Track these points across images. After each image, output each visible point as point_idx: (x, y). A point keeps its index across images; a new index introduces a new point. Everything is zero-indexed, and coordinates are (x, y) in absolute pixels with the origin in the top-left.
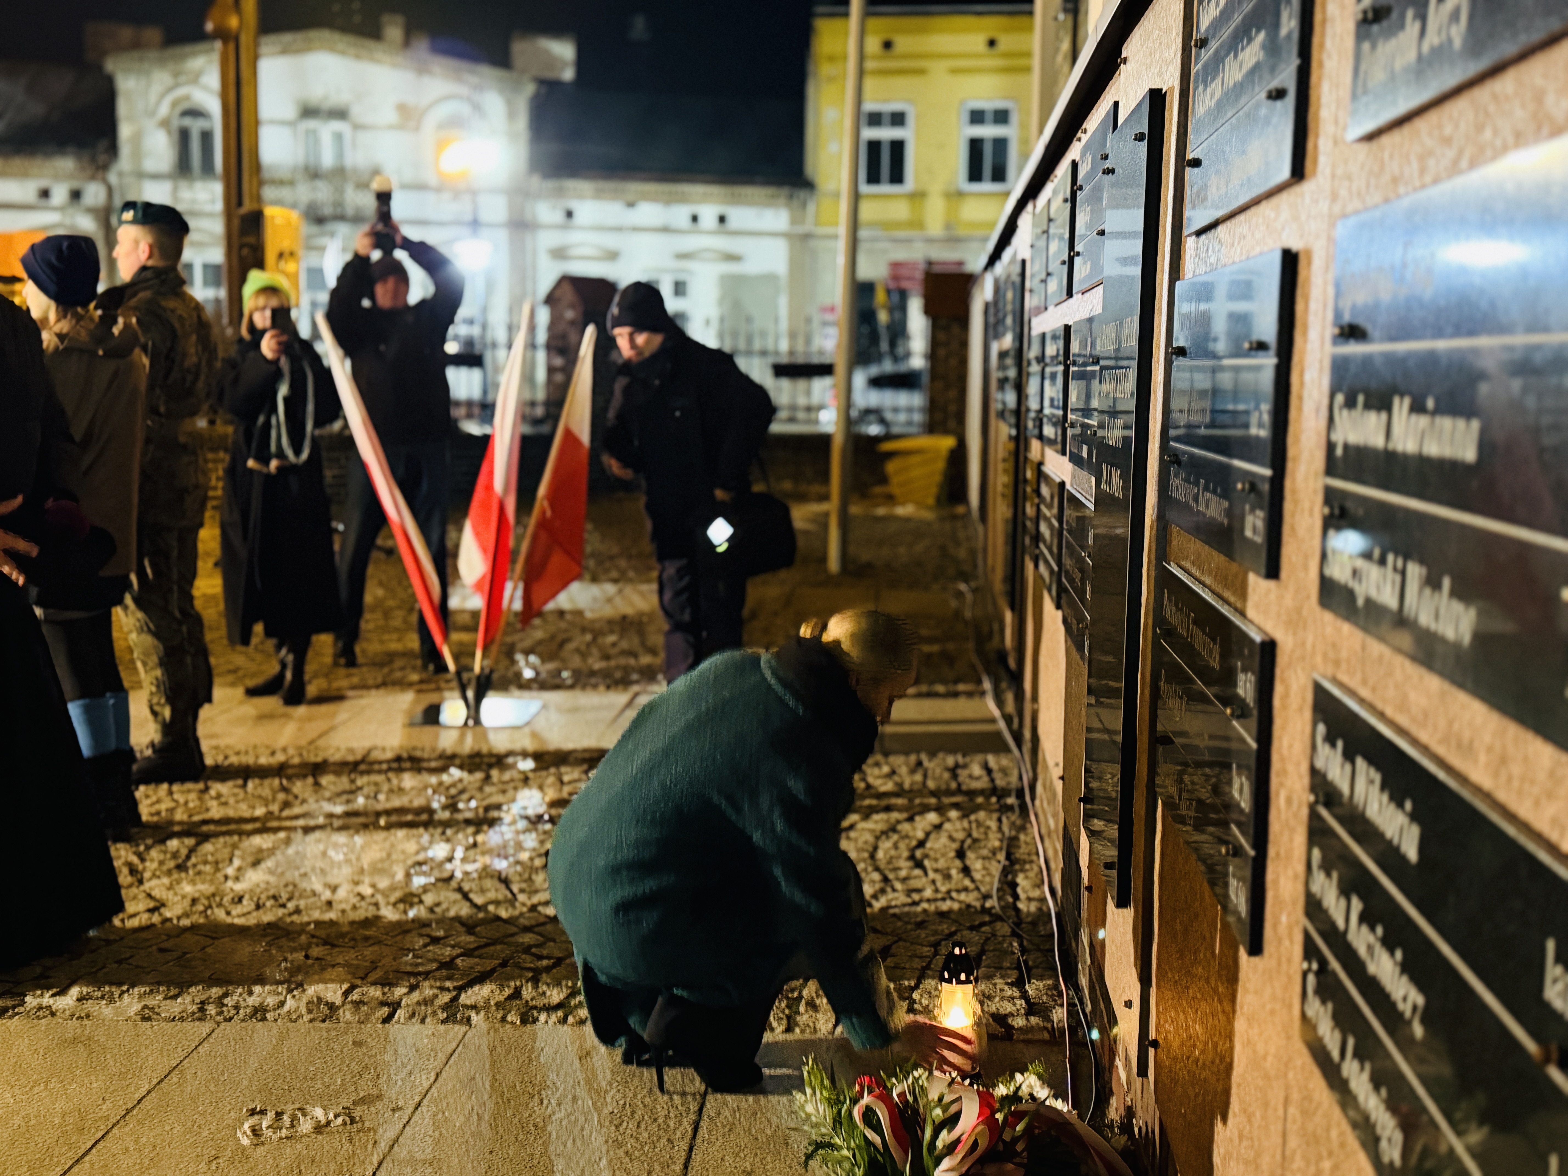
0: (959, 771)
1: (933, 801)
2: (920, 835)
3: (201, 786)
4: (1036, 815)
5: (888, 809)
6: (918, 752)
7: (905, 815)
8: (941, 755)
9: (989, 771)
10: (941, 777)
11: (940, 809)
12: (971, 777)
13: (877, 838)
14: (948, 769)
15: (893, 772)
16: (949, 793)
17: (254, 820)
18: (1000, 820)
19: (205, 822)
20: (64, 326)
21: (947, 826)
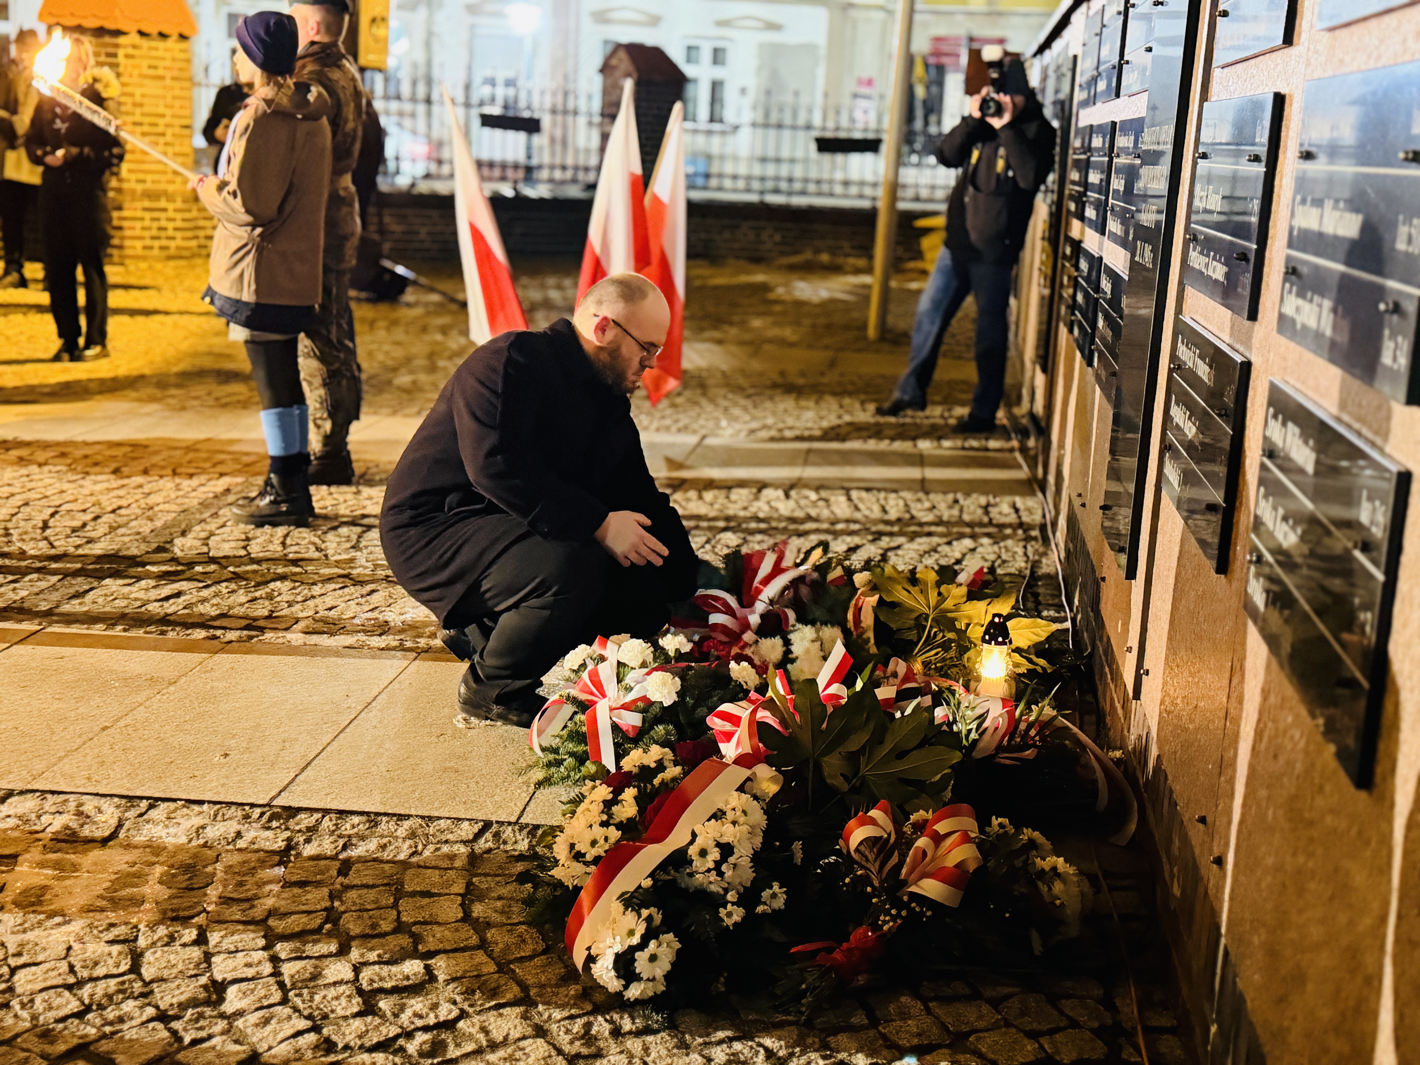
0: (990, 509)
1: (967, 530)
2: (958, 555)
4: (1056, 545)
5: (929, 534)
6: (955, 492)
7: (945, 540)
8: (975, 496)
9: (1017, 510)
10: (974, 512)
11: (974, 537)
12: (1000, 513)
13: (921, 556)
14: (981, 507)
15: (934, 507)
16: (981, 525)
18: (1025, 547)
19: (364, 516)
20: (270, 91)
21: (980, 550)
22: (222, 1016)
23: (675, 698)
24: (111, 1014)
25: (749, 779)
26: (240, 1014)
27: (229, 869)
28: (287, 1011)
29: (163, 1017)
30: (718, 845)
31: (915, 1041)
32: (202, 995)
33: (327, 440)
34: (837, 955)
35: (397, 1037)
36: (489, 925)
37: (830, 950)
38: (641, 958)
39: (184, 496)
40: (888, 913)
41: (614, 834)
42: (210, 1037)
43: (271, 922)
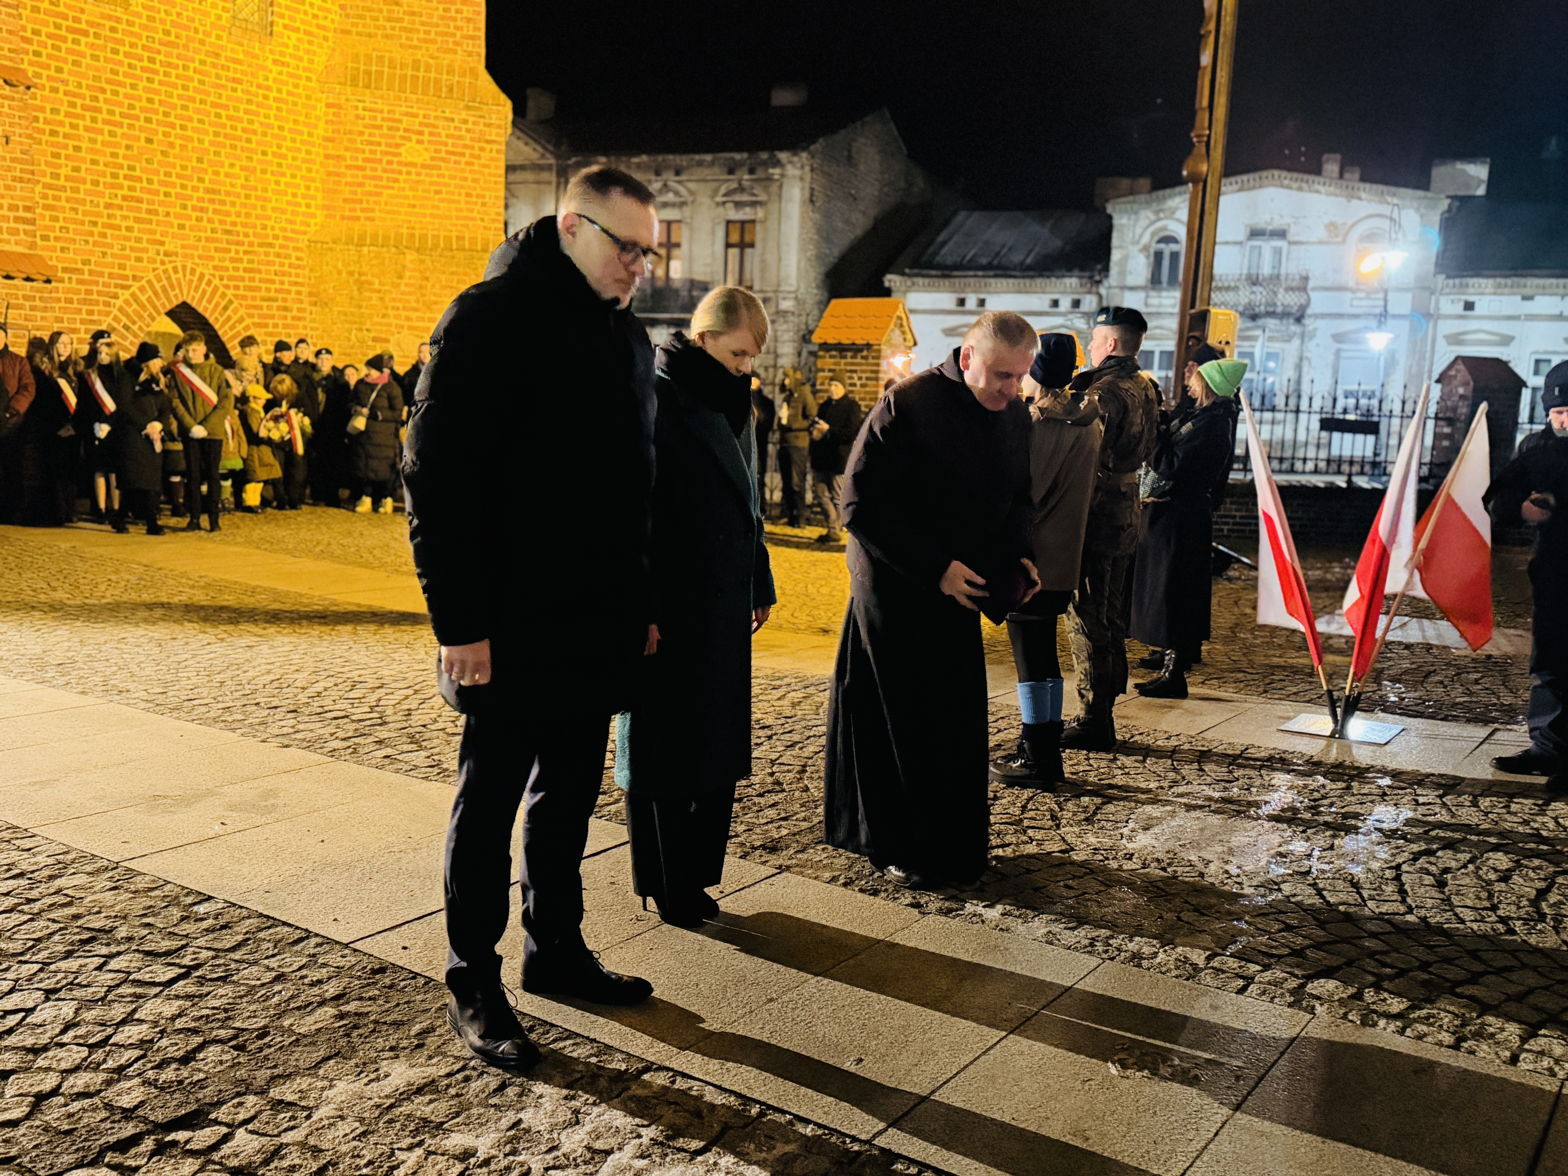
3: (1111, 756)
17: (1148, 791)
19: (1111, 786)
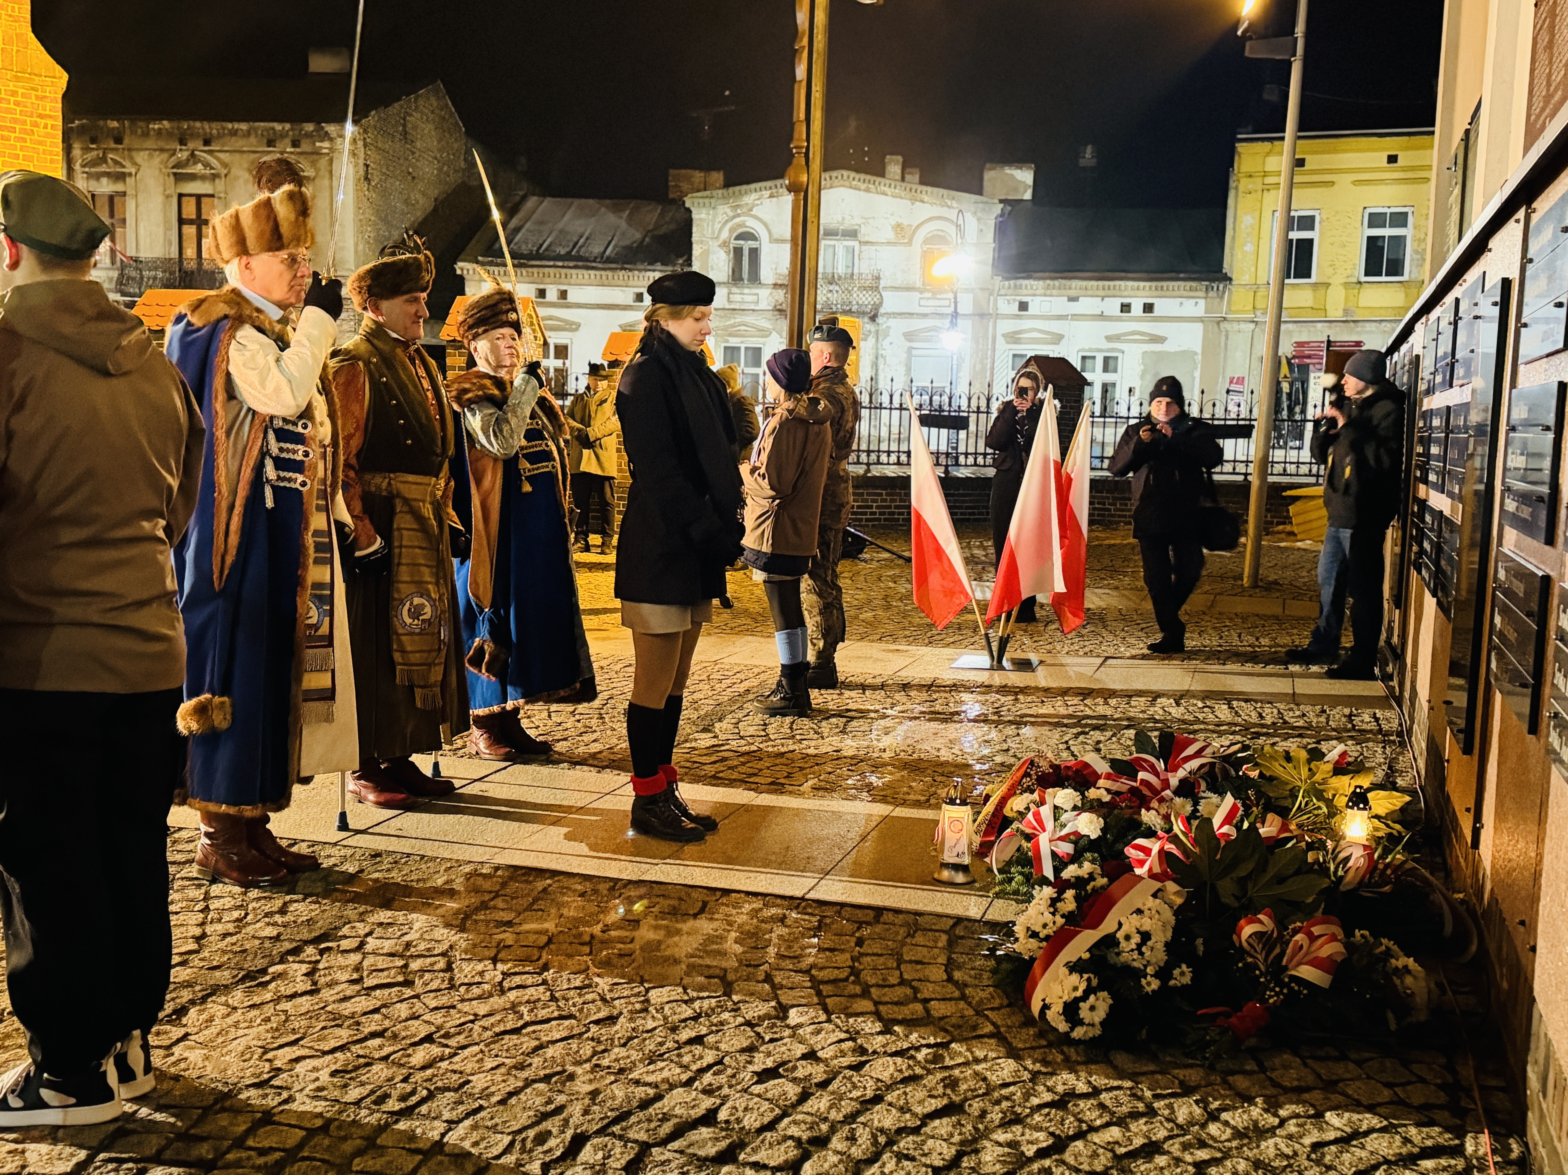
0: (1354, 718)
1: (1334, 734)
6: (1323, 704)
8: (1339, 707)
9: (1377, 719)
10: (1340, 720)
12: (1363, 721)
14: (1345, 716)
15: (1304, 715)
16: (1346, 730)
18: (1384, 748)
20: (790, 404)
22: (788, 1026)
23: (1099, 833)
24: (715, 1019)
25: (1159, 890)
26: (800, 1026)
27: (780, 937)
28: (831, 1027)
29: (748, 1023)
30: (1139, 932)
31: (1296, 1083)
32: (774, 1013)
33: (820, 654)
34: (1233, 1020)
35: (909, 1049)
36: (966, 985)
37: (1228, 1015)
38: (1084, 1006)
39: (719, 694)
40: (1273, 990)
41: (1060, 921)
42: (782, 1038)
43: (813, 972)
